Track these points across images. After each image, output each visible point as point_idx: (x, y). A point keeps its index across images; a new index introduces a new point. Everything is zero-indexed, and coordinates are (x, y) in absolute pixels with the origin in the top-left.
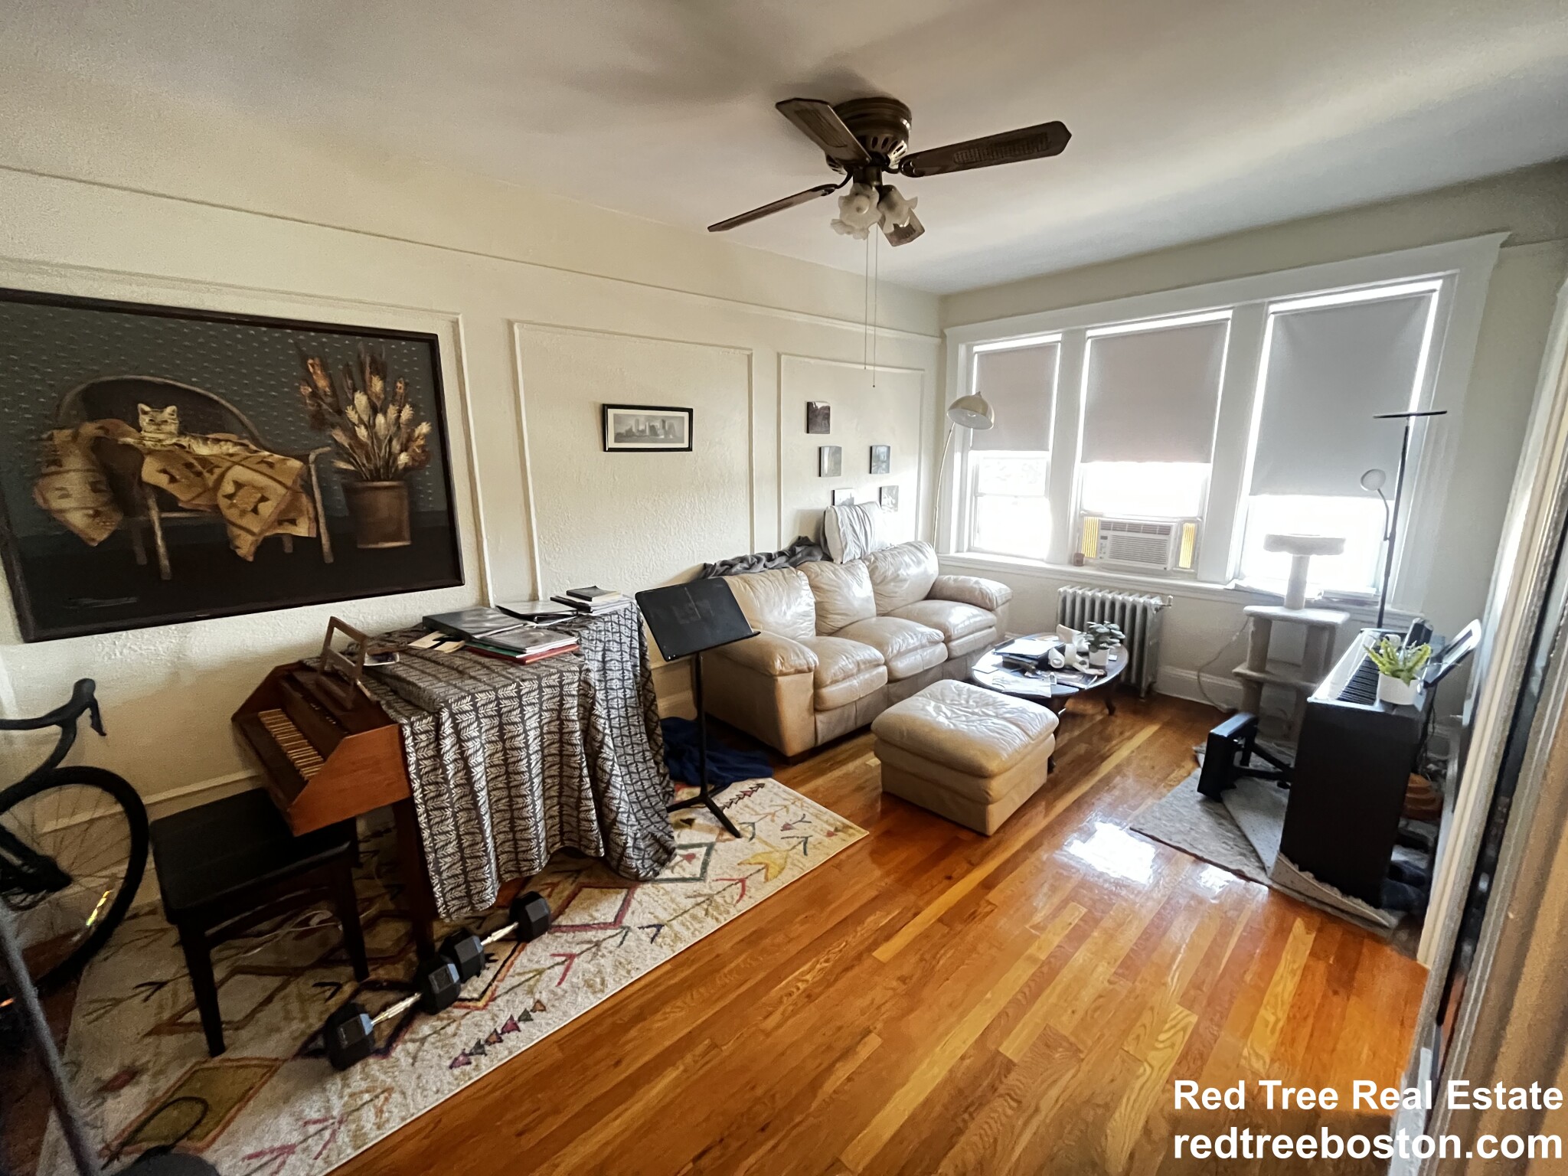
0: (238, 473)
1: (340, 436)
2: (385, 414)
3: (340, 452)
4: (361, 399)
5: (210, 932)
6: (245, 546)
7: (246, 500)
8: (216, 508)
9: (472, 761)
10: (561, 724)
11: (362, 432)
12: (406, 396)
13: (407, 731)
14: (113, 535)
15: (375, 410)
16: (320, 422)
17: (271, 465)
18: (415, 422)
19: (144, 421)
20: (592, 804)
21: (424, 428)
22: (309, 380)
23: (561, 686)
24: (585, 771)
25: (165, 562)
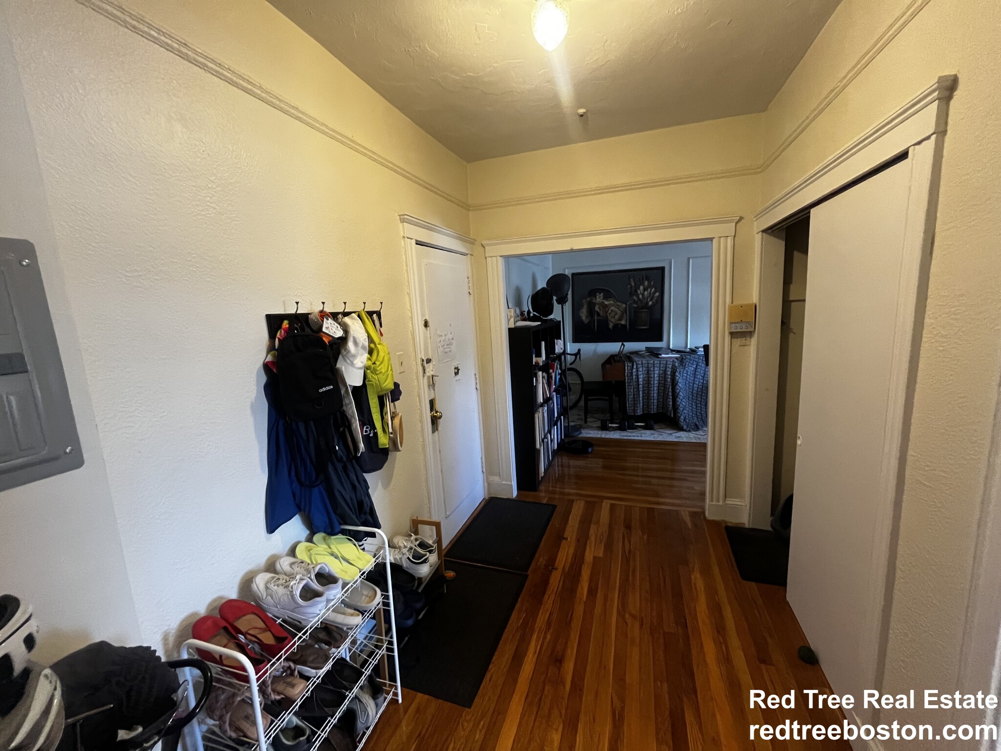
0: (613, 308)
1: (635, 298)
2: (647, 291)
3: (635, 302)
4: (642, 288)
5: (589, 398)
6: (611, 326)
7: (613, 314)
8: (607, 316)
9: (639, 376)
10: (665, 376)
11: (641, 296)
12: (653, 285)
13: (626, 365)
14: (589, 322)
15: (645, 290)
16: (631, 294)
17: (619, 306)
18: (655, 293)
19: (597, 297)
20: (671, 400)
21: (657, 294)
22: (630, 284)
23: (666, 364)
24: (670, 390)
25: (596, 328)
